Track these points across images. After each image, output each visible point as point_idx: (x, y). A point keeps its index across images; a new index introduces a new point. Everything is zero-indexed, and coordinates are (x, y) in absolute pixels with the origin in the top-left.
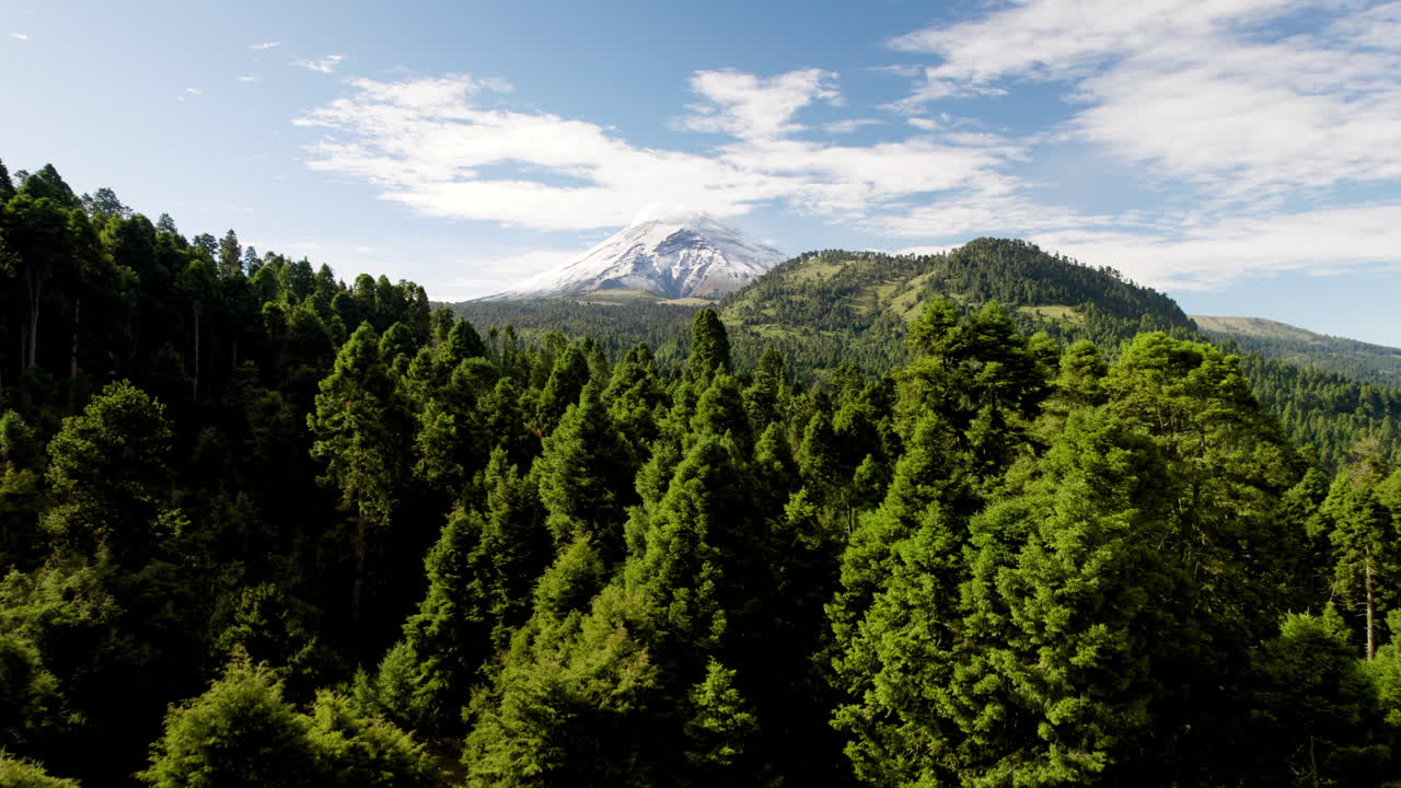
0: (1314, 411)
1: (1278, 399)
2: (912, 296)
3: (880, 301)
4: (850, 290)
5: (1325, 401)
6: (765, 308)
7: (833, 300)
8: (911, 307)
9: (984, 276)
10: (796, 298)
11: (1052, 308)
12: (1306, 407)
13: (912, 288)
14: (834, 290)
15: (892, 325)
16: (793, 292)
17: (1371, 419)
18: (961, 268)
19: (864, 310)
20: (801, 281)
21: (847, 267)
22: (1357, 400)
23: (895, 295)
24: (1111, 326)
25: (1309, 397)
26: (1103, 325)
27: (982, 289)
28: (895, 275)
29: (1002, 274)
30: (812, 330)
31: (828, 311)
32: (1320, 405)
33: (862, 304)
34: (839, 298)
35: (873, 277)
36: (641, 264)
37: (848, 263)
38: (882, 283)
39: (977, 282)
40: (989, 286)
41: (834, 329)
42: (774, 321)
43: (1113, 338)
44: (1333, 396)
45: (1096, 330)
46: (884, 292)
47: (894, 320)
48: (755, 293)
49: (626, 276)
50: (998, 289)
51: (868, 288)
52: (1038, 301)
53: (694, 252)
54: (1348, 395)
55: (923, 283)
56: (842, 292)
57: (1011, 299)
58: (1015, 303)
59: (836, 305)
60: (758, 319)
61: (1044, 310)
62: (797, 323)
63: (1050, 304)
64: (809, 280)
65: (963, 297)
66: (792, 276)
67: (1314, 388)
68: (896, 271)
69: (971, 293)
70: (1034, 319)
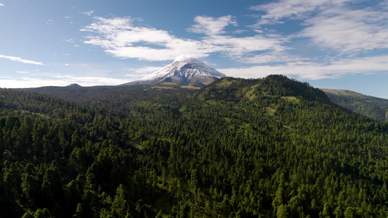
0: (362, 130)
1: (352, 127)
2: (251, 92)
3: (243, 92)
4: (235, 89)
5: (365, 127)
6: (211, 94)
7: (230, 92)
8: (251, 95)
9: (271, 87)
10: (220, 91)
11: (290, 97)
12: (360, 129)
13: (251, 89)
14: (230, 89)
15: (246, 101)
16: (218, 90)
17: (378, 133)
18: (265, 84)
19: (238, 95)
20: (221, 86)
21: (234, 82)
22: (374, 127)
23: (247, 91)
24: (306, 104)
25: (361, 126)
26: (304, 103)
27: (271, 91)
28: (247, 85)
29: (277, 87)
30: (224, 102)
31: (228, 96)
32: (364, 128)
33: (237, 93)
34: (231, 92)
35: (241, 85)
36: (176, 73)
37: (234, 81)
38: (243, 87)
39: (269, 89)
40: (273, 90)
41: (230, 101)
42: (213, 99)
43: (307, 107)
44: (367, 126)
45: (303, 104)
46: (244, 90)
47: (247, 99)
48: (208, 89)
49: (172, 76)
50: (275, 91)
51: (240, 89)
52: (286, 95)
53: (191, 70)
54: (371, 125)
55: (255, 88)
56: (232, 90)
57: (279, 94)
58: (280, 95)
59: (231, 94)
60: (209, 98)
61: (288, 98)
62: (220, 99)
63: (290, 96)
64: (223, 86)
65: (266, 93)
66: (218, 85)
67: (362, 123)
68: (247, 84)
69: (268, 92)
70: (285, 100)
